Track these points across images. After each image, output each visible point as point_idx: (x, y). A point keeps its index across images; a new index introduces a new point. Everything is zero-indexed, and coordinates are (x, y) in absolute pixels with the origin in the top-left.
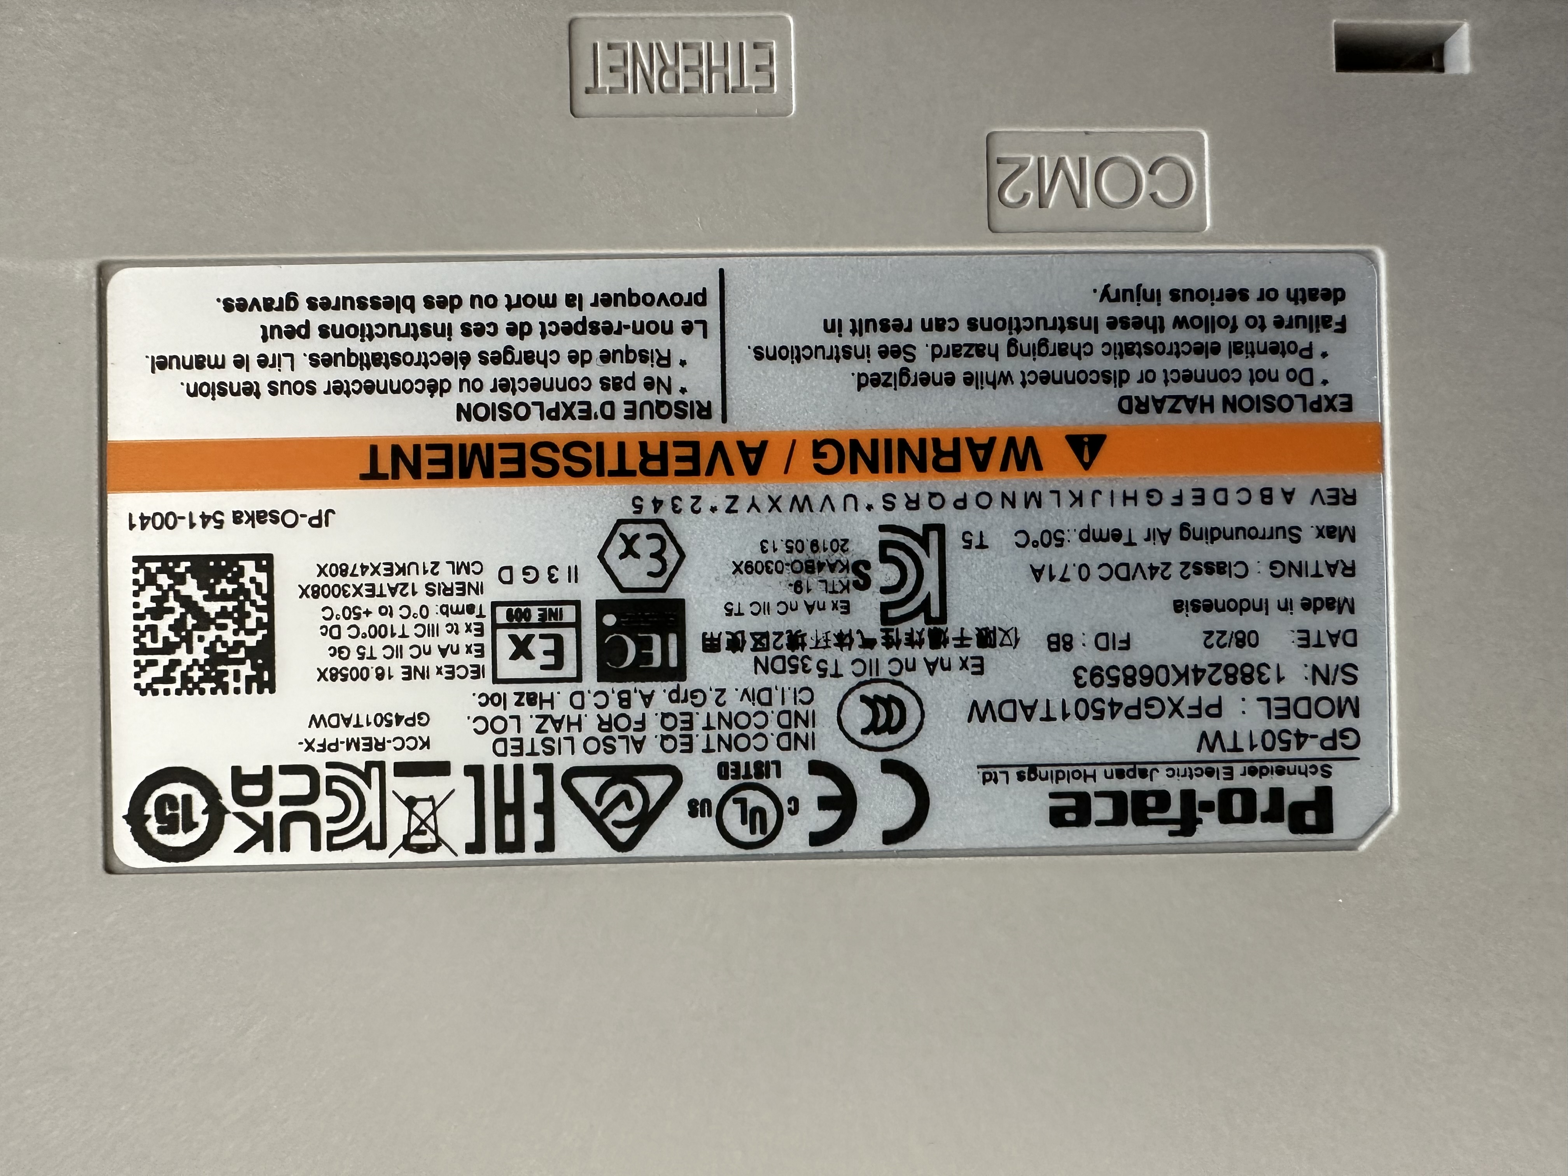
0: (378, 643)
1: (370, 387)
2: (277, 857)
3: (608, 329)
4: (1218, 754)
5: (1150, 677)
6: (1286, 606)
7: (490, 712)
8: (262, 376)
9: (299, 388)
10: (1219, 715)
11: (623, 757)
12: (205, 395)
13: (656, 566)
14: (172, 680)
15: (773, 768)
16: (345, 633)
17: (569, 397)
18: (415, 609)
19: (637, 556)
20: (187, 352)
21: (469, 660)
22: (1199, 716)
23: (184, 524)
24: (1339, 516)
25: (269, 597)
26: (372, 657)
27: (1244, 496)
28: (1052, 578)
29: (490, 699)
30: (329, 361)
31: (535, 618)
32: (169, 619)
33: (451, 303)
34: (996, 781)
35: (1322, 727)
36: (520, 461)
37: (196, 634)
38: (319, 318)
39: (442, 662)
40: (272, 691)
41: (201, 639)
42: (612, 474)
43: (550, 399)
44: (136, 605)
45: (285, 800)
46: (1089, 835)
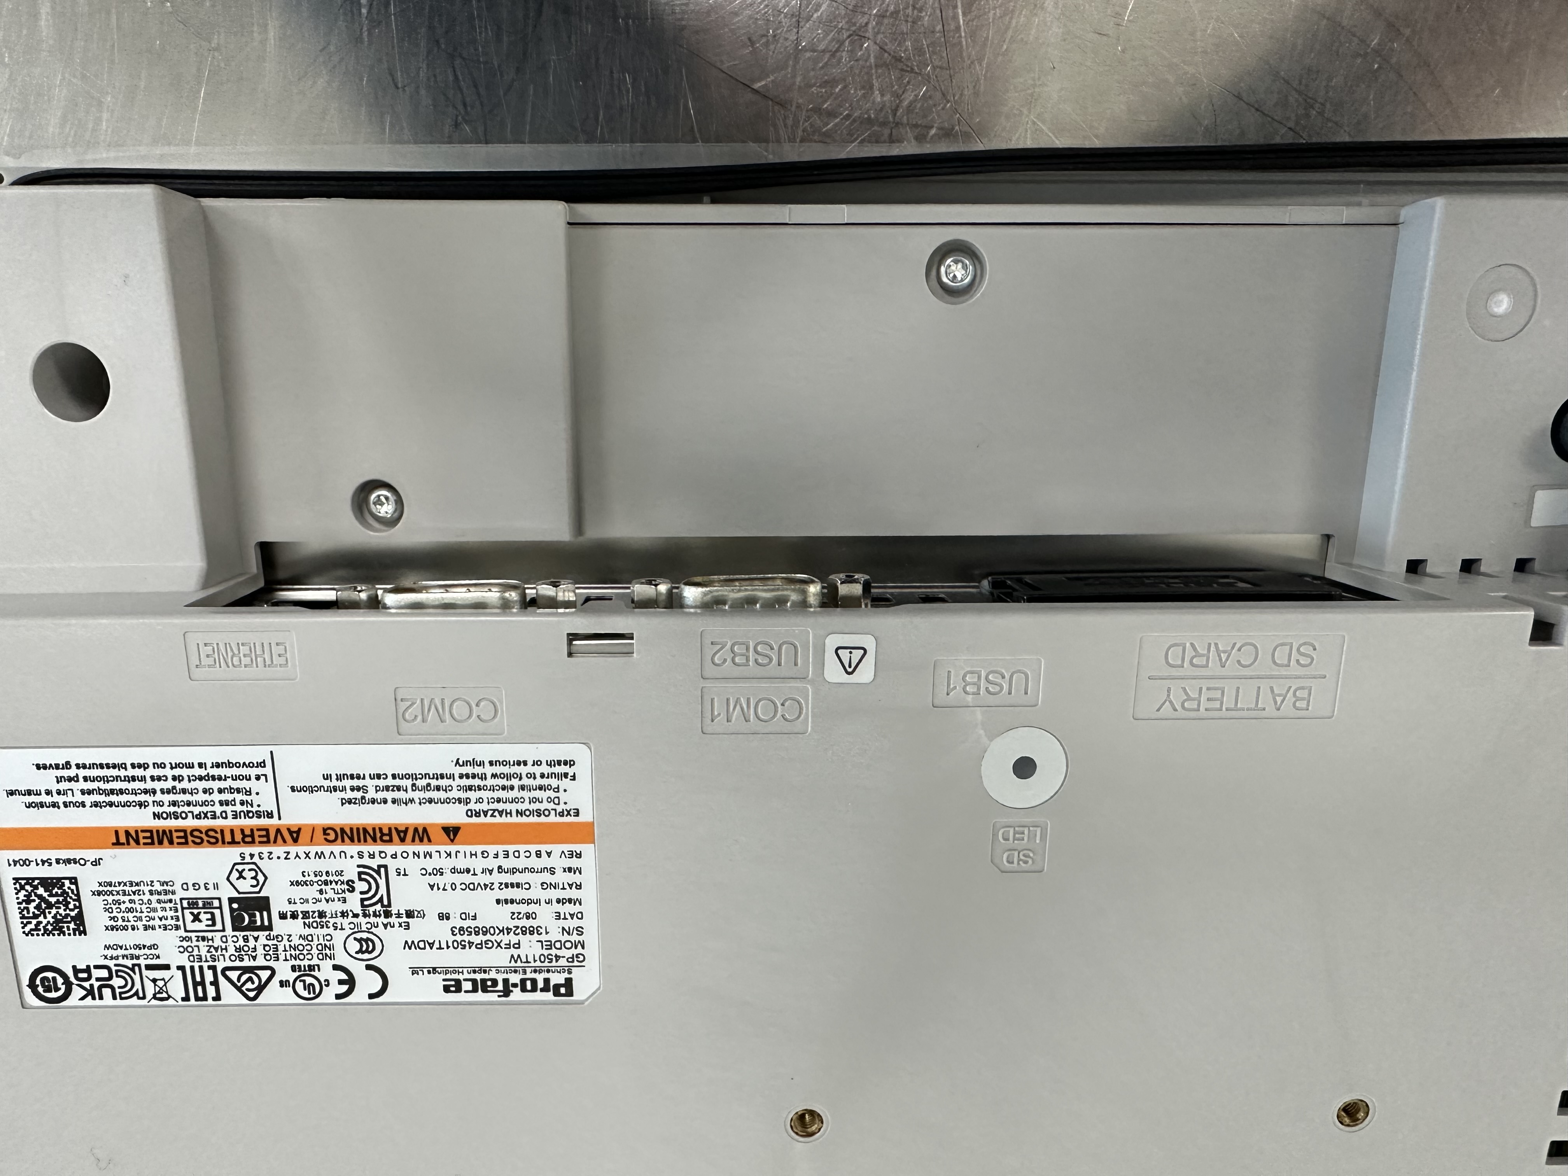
0: (130, 915)
1: (111, 804)
2: (98, 1002)
3: (220, 778)
4: (519, 964)
5: (486, 932)
6: (549, 902)
7: (185, 944)
8: (60, 799)
9: (77, 804)
10: (519, 948)
11: (247, 963)
12: (34, 807)
13: (254, 882)
14: (40, 930)
15: (316, 968)
16: (115, 911)
17: (205, 809)
18: (145, 901)
19: (245, 878)
20: (23, 788)
21: (173, 922)
22: (510, 948)
23: (33, 864)
24: (574, 863)
25: (78, 895)
26: (128, 921)
27: (528, 854)
28: (439, 889)
29: (184, 939)
30: (90, 792)
31: (201, 905)
32: (33, 904)
33: (145, 766)
34: (418, 974)
35: (568, 953)
36: (185, 837)
37: (47, 911)
38: (82, 773)
39: (161, 923)
40: (85, 934)
41: (50, 913)
42: (229, 843)
43: (197, 810)
44: (18, 898)
45: (98, 979)
46: (461, 997)
